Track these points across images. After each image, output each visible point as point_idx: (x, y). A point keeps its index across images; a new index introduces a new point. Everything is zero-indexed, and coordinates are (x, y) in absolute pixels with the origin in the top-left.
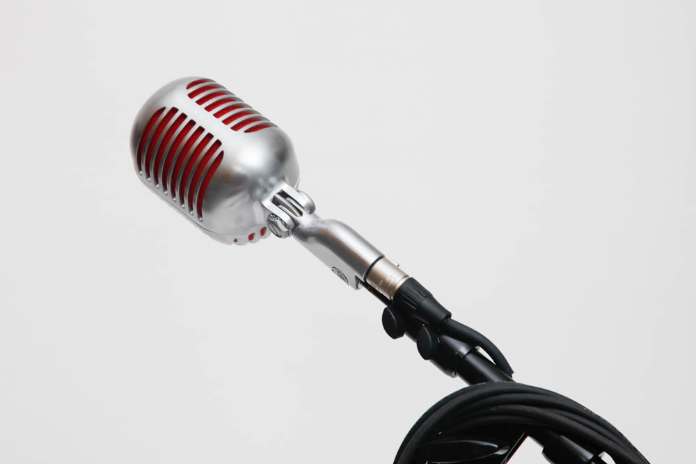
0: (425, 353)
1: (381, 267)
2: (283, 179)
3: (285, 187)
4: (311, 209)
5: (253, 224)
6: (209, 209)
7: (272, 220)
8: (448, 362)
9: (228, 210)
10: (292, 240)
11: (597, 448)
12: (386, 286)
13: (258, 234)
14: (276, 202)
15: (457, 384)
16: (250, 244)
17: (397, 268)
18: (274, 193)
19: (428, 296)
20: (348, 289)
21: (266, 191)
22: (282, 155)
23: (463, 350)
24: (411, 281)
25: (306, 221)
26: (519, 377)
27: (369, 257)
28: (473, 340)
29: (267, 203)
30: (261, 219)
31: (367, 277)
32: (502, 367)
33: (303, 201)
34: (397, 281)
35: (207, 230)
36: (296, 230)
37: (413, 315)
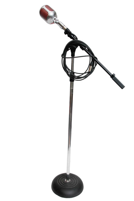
0: (68, 36)
1: (64, 27)
2: (55, 17)
3: (55, 18)
4: (58, 20)
5: (52, 22)
6: (47, 20)
7: (54, 21)
8: (71, 38)
9: (49, 20)
10: (56, 24)
11: (85, 47)
12: (65, 29)
14: (54, 19)
15: (72, 40)
16: (52, 24)
17: (66, 27)
18: (54, 18)
19: (69, 30)
20: (61, 29)
21: (53, 18)
22: (55, 14)
23: (73, 36)
24: (67, 28)
25: (57, 21)
26: (78, 39)
27: (63, 26)
28: (74, 35)
29: (53, 19)
30: (53, 21)
31: (63, 28)
32: (77, 38)
33: (57, 19)
34: (66, 28)
35: (47, 22)
36: (56, 23)
37: (67, 32)
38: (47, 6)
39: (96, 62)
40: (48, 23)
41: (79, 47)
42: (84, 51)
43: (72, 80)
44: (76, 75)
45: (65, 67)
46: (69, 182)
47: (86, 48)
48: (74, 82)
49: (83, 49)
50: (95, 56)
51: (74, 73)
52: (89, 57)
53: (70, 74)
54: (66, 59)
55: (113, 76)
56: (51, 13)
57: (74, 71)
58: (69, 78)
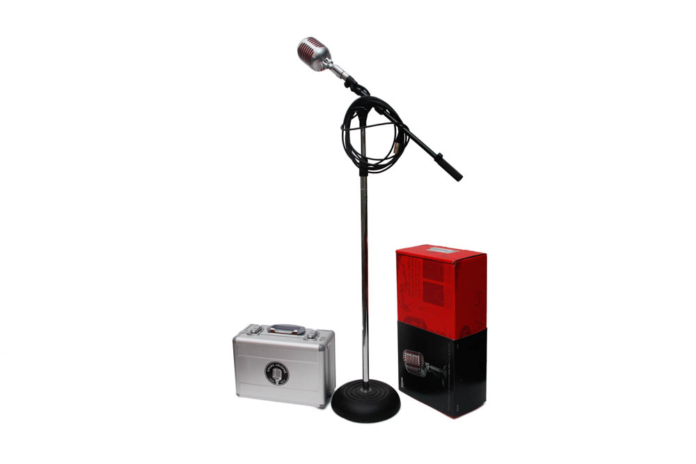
0: (352, 90)
1: (344, 74)
3: (327, 58)
4: (332, 63)
5: (320, 67)
6: (312, 64)
7: (325, 66)
8: (358, 93)
9: (315, 64)
11: (385, 108)
12: (345, 77)
13: (322, 69)
14: (325, 61)
15: (360, 97)
16: (321, 71)
17: (347, 74)
19: (353, 79)
20: (339, 79)
21: (323, 59)
22: (326, 52)
24: (350, 76)
25: (331, 65)
26: (371, 95)
27: (342, 72)
28: (363, 88)
29: (323, 62)
30: (322, 66)
31: (341, 76)
32: (368, 93)
33: (330, 61)
34: (347, 76)
35: (312, 68)
36: (330, 68)
37: (350, 83)
38: (312, 40)
39: (407, 134)
40: (315, 70)
41: (373, 109)
42: (383, 116)
43: (364, 173)
44: (370, 162)
45: (349, 149)
46: (368, 393)
47: (387, 111)
48: (368, 177)
49: (381, 112)
50: (404, 123)
51: (366, 159)
52: (393, 125)
53: (358, 161)
54: (351, 132)
55: (439, 159)
56: (318, 51)
57: (367, 156)
58: (357, 170)
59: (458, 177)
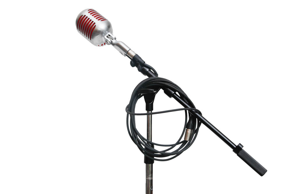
0: (139, 70)
1: (130, 52)
2: (109, 32)
3: (109, 34)
4: (115, 39)
5: (102, 42)
6: (93, 38)
7: (106, 41)
8: (144, 72)
9: (97, 38)
10: (111, 45)
11: (175, 91)
12: (131, 56)
13: (104, 44)
14: (107, 37)
15: (146, 77)
16: (102, 47)
17: (134, 52)
18: (107, 35)
19: (140, 58)
20: (124, 56)
21: (105, 34)
22: (109, 26)
23: (148, 70)
24: (137, 55)
25: (114, 41)
26: (159, 76)
27: (128, 49)
28: (150, 68)
29: (106, 37)
30: (104, 41)
31: (127, 54)
32: (156, 74)
33: (114, 37)
34: (134, 55)
35: (92, 43)
36: (112, 43)
37: (137, 62)
38: (92, 12)
39: (200, 119)
40: (95, 45)
41: (161, 91)
42: (173, 98)
43: (149, 160)
44: (156, 148)
45: (134, 134)
47: (177, 93)
48: (154, 164)
49: (170, 95)
50: (197, 107)
51: (153, 145)
52: (184, 111)
53: (144, 147)
54: (136, 116)
56: (100, 26)
57: (153, 141)
58: (142, 156)
59: (261, 171)
